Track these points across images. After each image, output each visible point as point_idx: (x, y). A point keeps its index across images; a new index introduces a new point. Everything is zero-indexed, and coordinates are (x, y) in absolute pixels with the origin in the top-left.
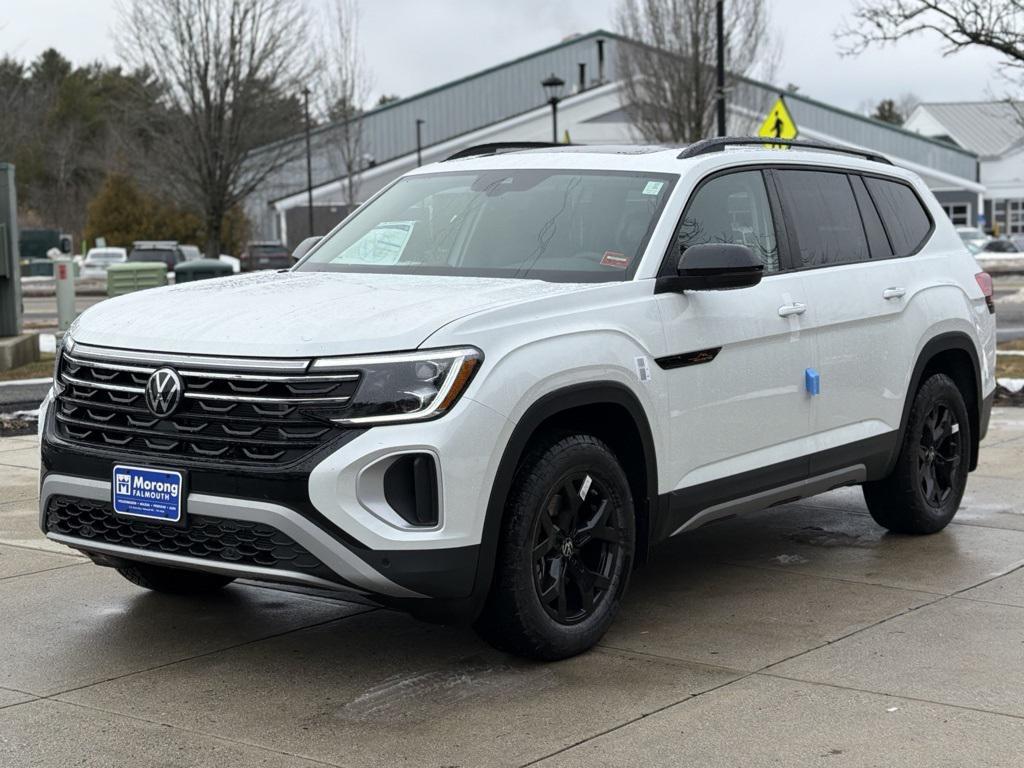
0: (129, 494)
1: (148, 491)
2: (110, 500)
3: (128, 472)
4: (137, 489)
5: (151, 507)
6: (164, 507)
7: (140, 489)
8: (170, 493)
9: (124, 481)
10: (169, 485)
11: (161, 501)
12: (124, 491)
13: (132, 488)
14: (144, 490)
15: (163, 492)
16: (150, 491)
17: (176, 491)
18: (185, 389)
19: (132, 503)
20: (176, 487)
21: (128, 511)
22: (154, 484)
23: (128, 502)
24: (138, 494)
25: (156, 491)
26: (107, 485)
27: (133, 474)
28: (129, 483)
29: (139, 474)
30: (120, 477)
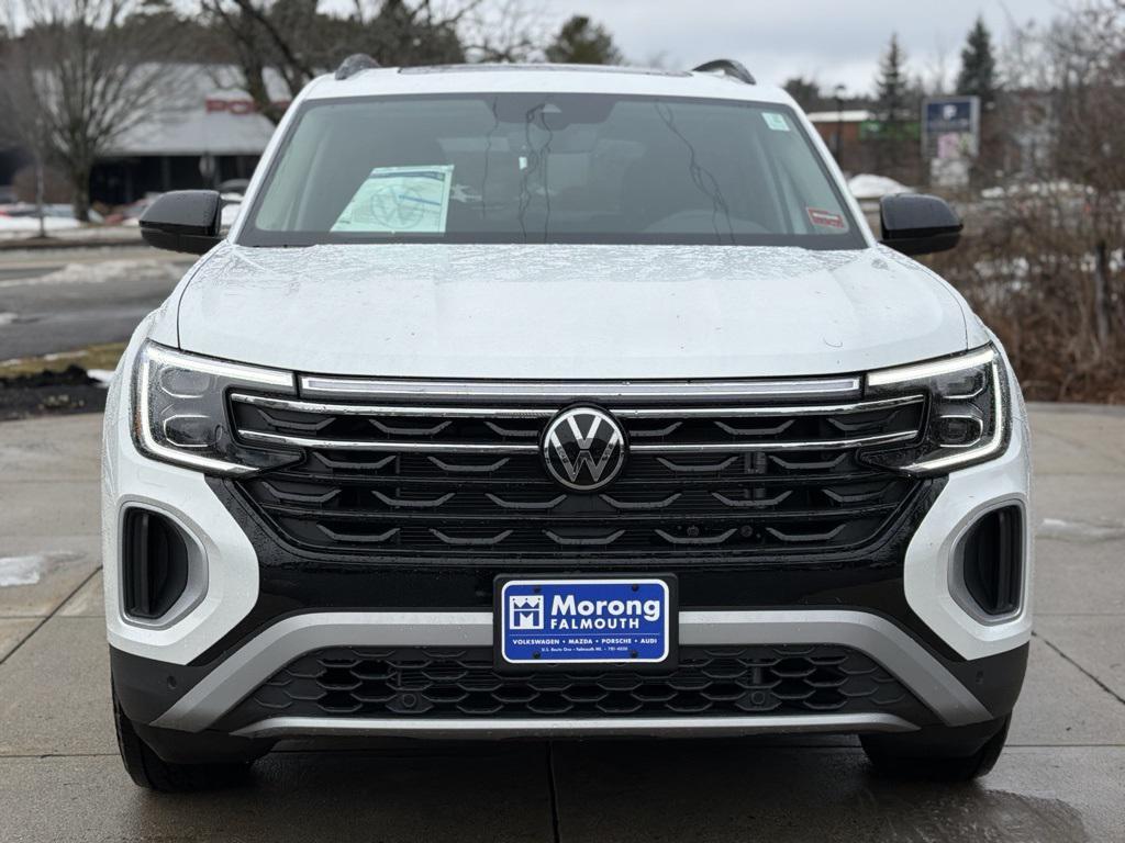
0: (541, 626)
1: (586, 618)
2: (489, 642)
3: (536, 590)
4: (559, 617)
5: (594, 645)
6: (629, 641)
7: (568, 617)
8: (641, 617)
9: (526, 605)
10: (638, 603)
11: (618, 633)
12: (527, 623)
13: (548, 617)
14: (579, 617)
15: (624, 615)
16: (594, 616)
17: (657, 612)
18: (629, 440)
19: (548, 642)
20: (657, 604)
21: (537, 657)
22: (600, 605)
23: (538, 642)
24: (564, 624)
25: (606, 614)
26: (485, 618)
27: (549, 594)
28: (541, 610)
29: (564, 592)
30: (520, 600)
